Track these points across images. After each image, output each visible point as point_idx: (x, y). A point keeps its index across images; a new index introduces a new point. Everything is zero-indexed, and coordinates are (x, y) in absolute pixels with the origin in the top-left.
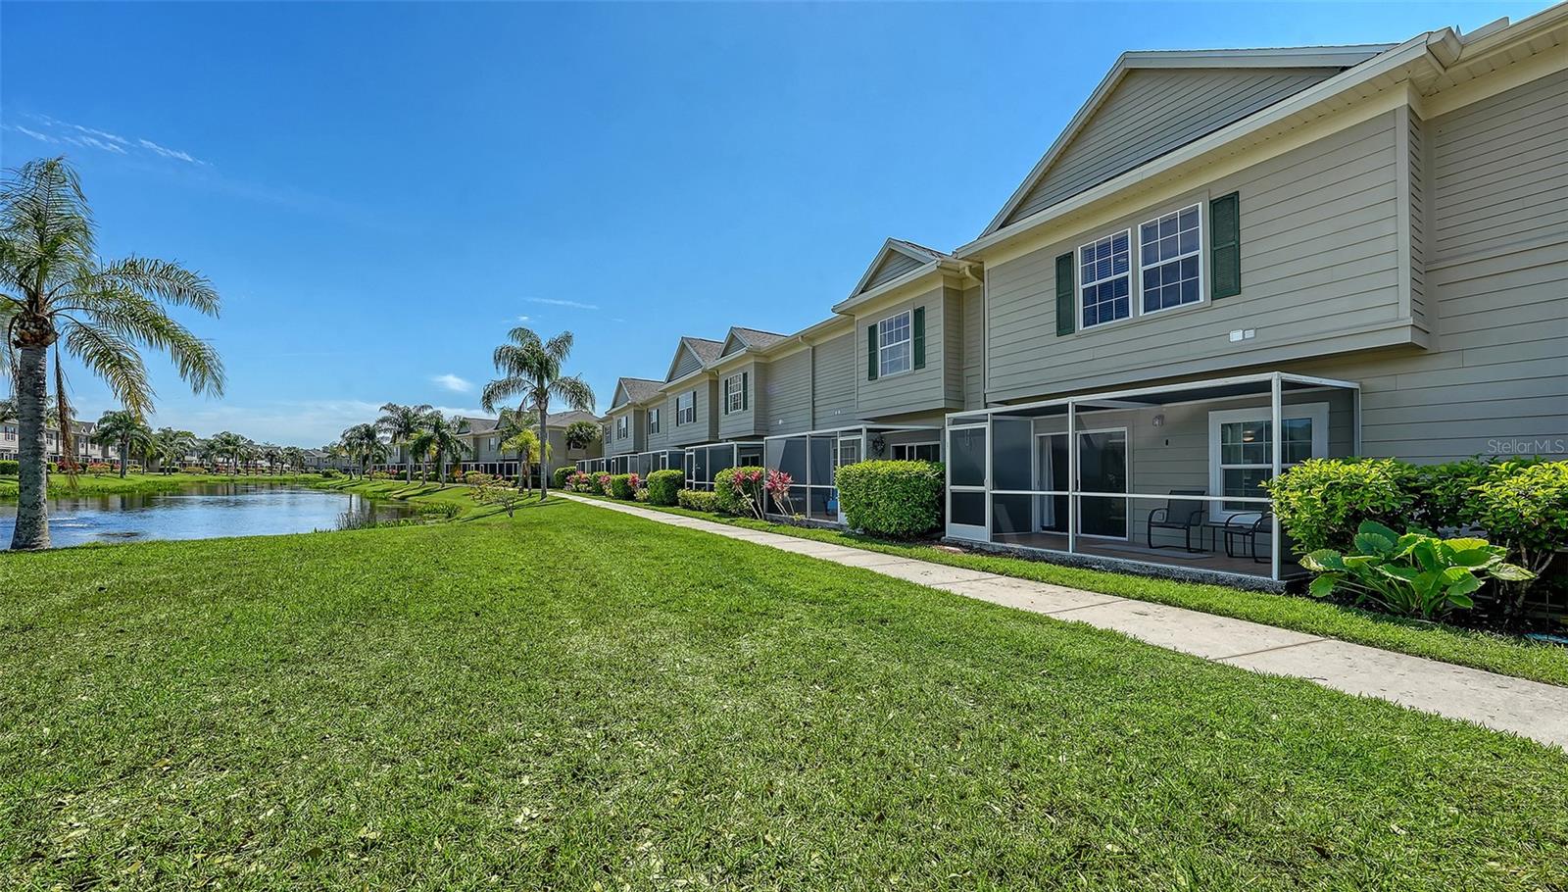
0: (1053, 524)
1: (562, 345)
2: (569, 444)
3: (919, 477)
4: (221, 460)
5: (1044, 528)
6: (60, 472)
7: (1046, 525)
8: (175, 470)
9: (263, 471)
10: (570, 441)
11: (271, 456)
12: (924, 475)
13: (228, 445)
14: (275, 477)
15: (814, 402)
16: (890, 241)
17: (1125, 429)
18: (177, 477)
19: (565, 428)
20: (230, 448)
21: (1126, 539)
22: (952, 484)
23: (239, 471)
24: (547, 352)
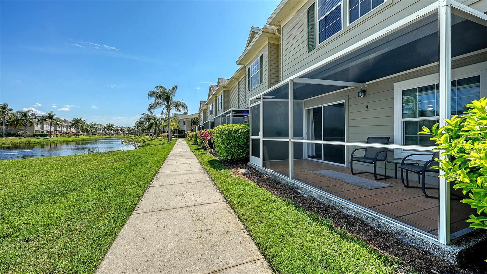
0: (314, 154)
1: (174, 89)
2: (192, 124)
3: (236, 132)
4: (108, 131)
5: (310, 157)
6: (61, 136)
7: (310, 155)
8: (96, 135)
9: (120, 135)
10: (192, 123)
11: (122, 130)
12: (238, 131)
13: (110, 127)
14: (123, 136)
15: (239, 103)
16: (252, 28)
17: (344, 101)
18: (95, 137)
19: (190, 119)
20: (110, 128)
21: (345, 165)
22: (253, 135)
23: (113, 135)
24: (170, 92)
